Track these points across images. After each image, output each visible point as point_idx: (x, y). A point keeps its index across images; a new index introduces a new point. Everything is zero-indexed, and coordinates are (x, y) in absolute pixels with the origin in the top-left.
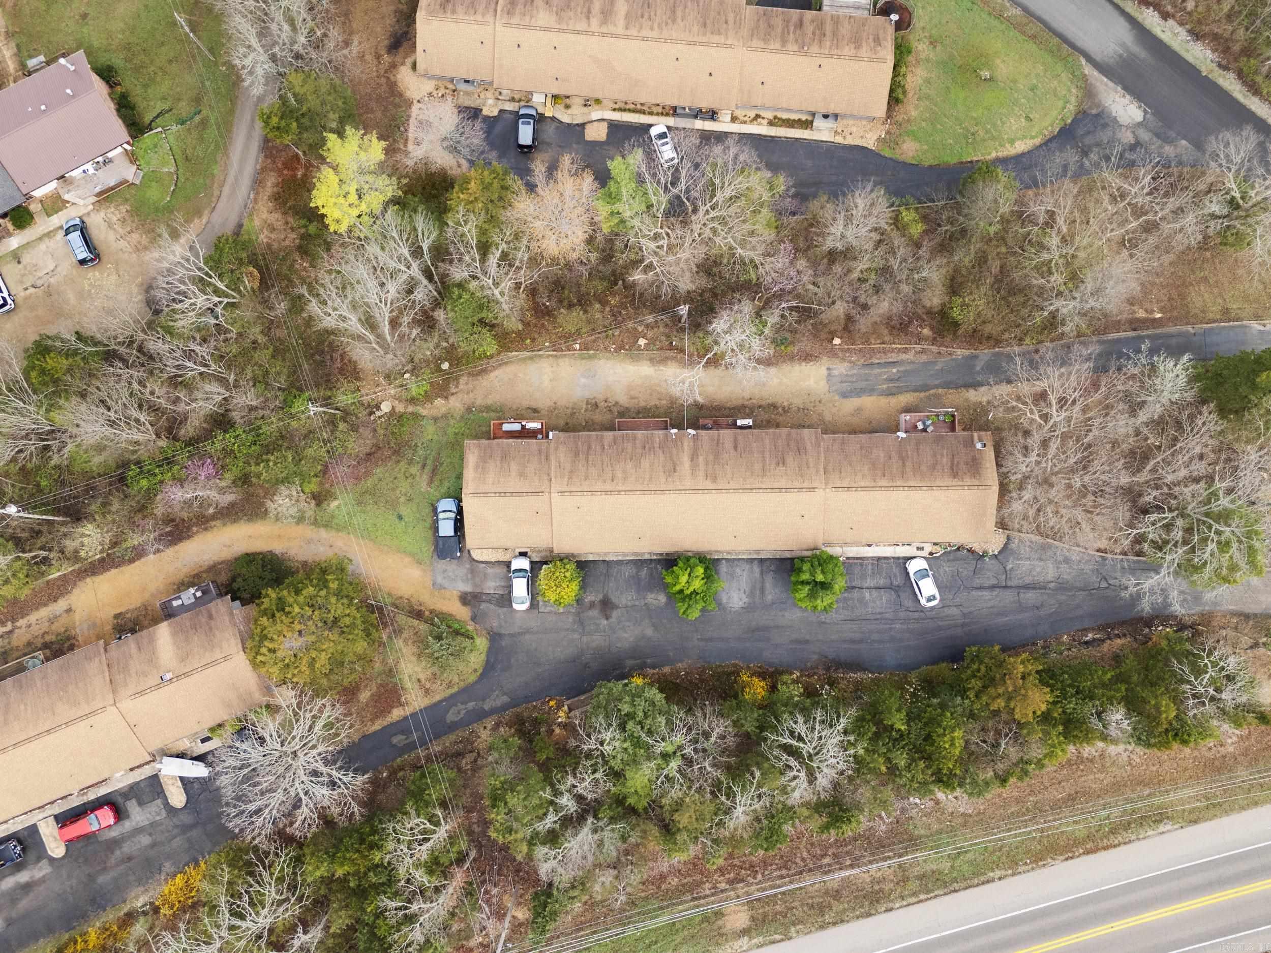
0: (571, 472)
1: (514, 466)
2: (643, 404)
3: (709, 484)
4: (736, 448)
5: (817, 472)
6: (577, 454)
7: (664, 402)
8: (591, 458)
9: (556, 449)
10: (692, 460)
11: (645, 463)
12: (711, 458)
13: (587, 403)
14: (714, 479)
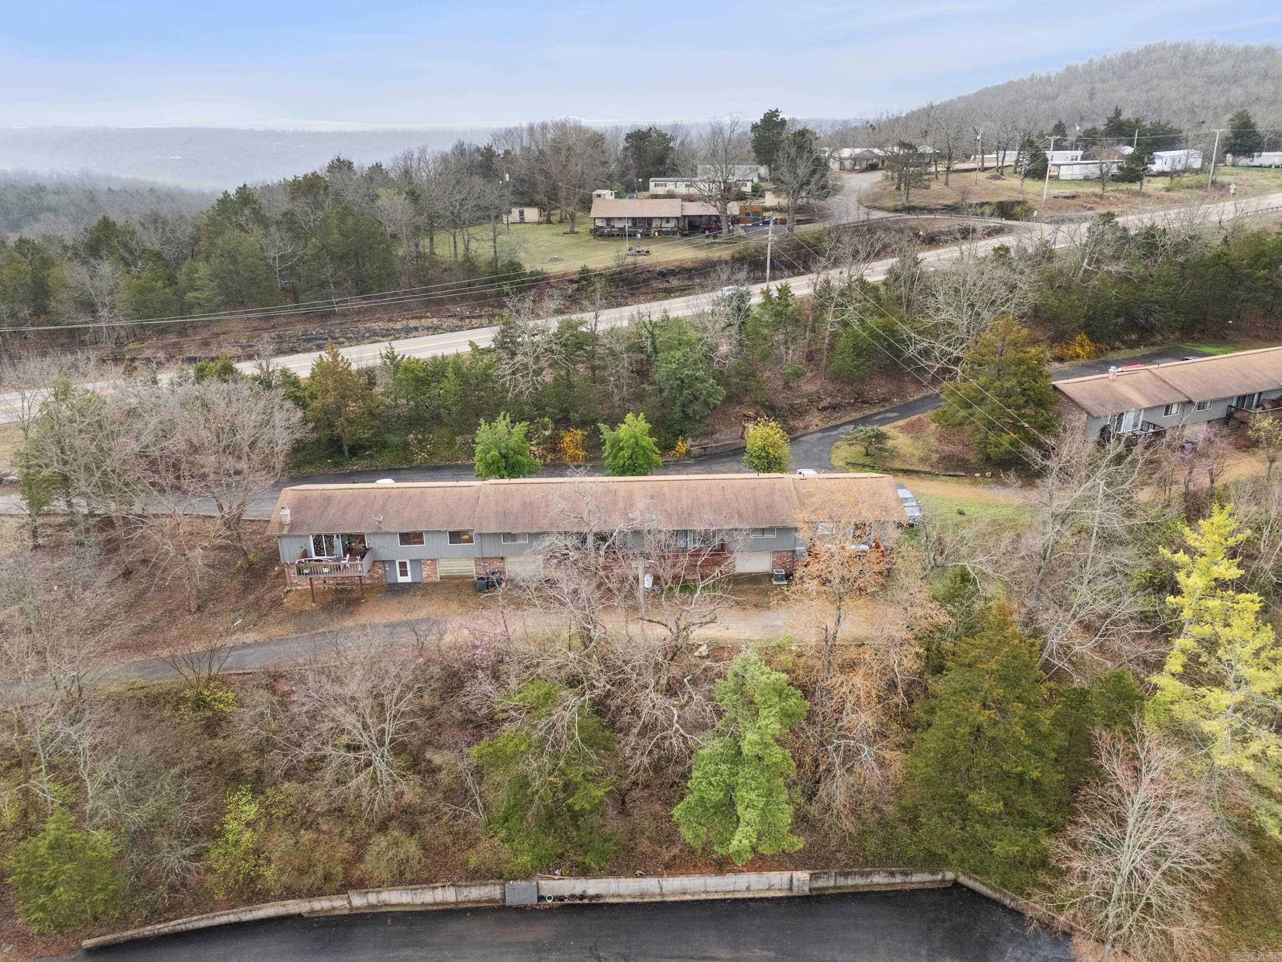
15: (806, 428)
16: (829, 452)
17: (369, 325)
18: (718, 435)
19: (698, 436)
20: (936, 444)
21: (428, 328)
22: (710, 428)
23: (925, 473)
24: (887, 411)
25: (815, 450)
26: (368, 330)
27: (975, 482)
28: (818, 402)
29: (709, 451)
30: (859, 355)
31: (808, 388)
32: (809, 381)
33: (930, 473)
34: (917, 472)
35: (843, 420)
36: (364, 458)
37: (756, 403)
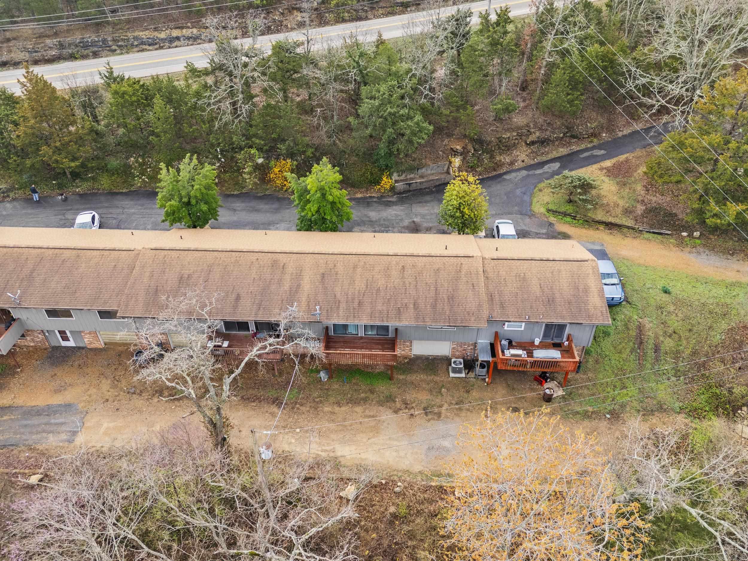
0: (457, 279)
1: (535, 289)
2: (359, 409)
3: (283, 258)
4: (238, 298)
5: (143, 267)
6: (451, 298)
7: (326, 409)
8: (432, 293)
9: (480, 306)
10: (299, 286)
11: (360, 285)
12: (273, 287)
13: (439, 415)
14: (275, 264)
15: (512, 163)
16: (532, 195)
17: (136, 34)
18: (424, 170)
19: (403, 172)
20: (642, 193)
21: (189, 38)
22: (417, 162)
23: (628, 227)
24: (594, 148)
25: (518, 192)
26: (136, 38)
27: (681, 244)
28: (527, 136)
29: (413, 187)
30: (574, 88)
31: (519, 120)
32: (521, 112)
33: (633, 229)
34: (619, 227)
35: (550, 156)
36: (87, 180)
37: (465, 136)
